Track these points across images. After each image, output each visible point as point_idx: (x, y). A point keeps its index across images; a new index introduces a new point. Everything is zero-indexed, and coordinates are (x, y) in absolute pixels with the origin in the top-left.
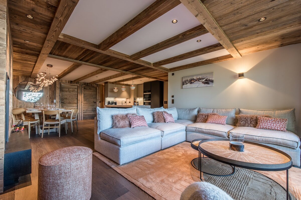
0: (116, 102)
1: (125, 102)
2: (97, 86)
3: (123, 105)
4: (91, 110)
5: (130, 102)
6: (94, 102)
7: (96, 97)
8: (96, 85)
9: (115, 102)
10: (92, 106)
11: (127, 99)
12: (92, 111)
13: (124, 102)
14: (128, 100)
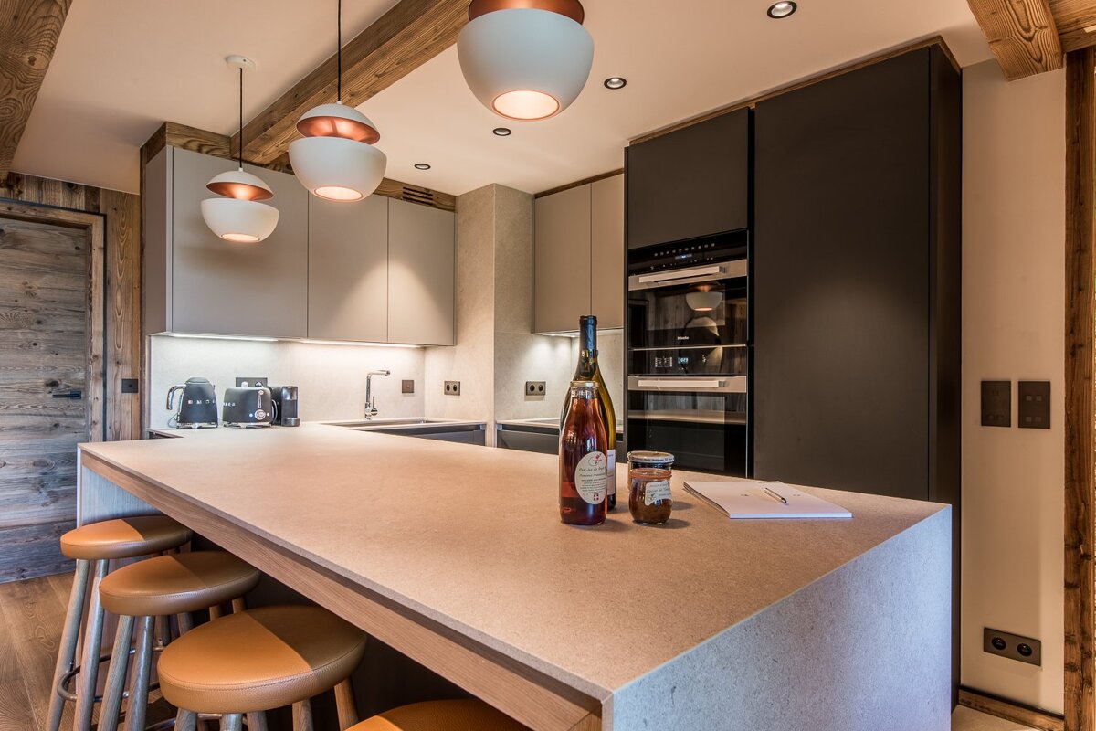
0: (293, 390)
1: (408, 387)
2: (95, 211)
3: (374, 419)
4: (25, 481)
5: (452, 389)
6: (54, 384)
7: (83, 336)
8: (80, 202)
9: (277, 395)
10: (36, 429)
11: (424, 348)
12: (40, 485)
13: (387, 390)
14: (436, 369)
